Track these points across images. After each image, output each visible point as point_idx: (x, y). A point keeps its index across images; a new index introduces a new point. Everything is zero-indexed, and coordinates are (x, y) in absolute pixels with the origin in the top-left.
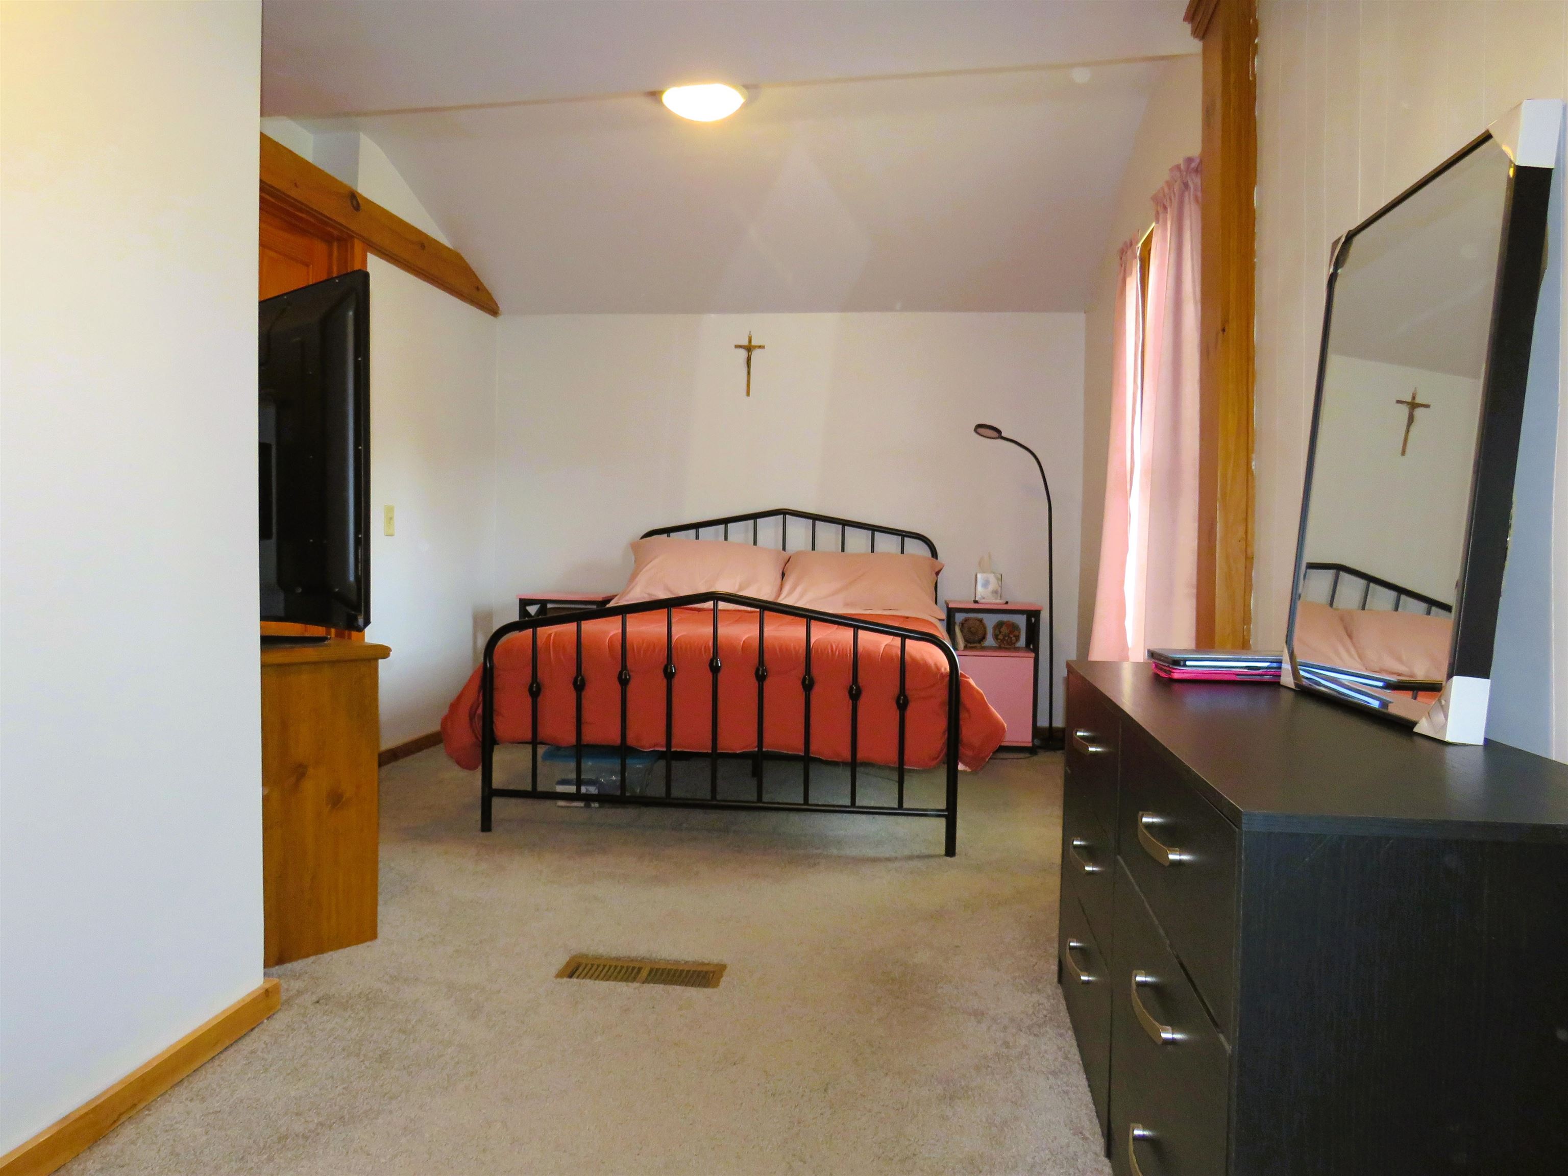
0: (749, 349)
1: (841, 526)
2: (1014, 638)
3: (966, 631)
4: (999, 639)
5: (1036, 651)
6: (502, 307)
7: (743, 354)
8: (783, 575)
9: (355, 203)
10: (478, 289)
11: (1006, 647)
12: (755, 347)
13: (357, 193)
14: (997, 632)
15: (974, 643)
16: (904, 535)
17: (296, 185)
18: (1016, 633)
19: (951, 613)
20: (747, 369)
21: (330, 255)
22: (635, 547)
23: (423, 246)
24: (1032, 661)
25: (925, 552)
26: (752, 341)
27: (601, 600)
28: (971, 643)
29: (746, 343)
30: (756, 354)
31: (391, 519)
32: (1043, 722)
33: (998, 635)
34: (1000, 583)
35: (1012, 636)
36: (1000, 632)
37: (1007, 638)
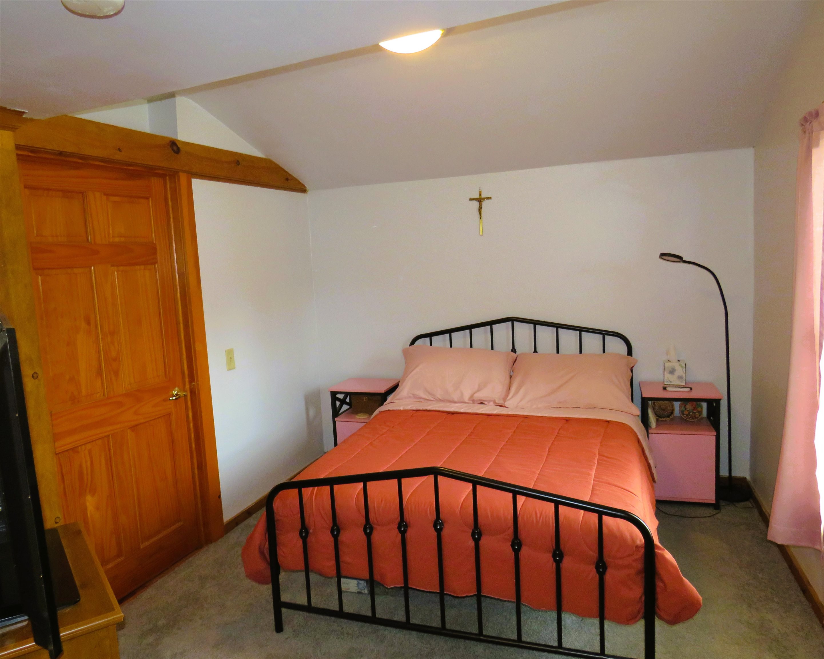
0: (480, 200)
1: (555, 328)
2: (697, 414)
3: (657, 408)
4: (685, 414)
5: (717, 428)
6: (308, 187)
7: (476, 204)
8: (511, 377)
9: (175, 148)
10: (287, 179)
11: (691, 420)
12: (484, 199)
13: (178, 140)
14: (683, 409)
15: (664, 417)
16: (604, 333)
17: (120, 150)
18: (699, 409)
19: (645, 402)
20: (479, 215)
21: (165, 187)
22: (405, 352)
23: (238, 163)
24: (714, 438)
25: (623, 348)
26: (482, 194)
27: (384, 392)
28: (661, 418)
29: (477, 196)
30: (485, 204)
31: (231, 358)
32: (724, 472)
33: (684, 411)
34: (684, 370)
35: (695, 412)
36: (686, 409)
37: (691, 413)
